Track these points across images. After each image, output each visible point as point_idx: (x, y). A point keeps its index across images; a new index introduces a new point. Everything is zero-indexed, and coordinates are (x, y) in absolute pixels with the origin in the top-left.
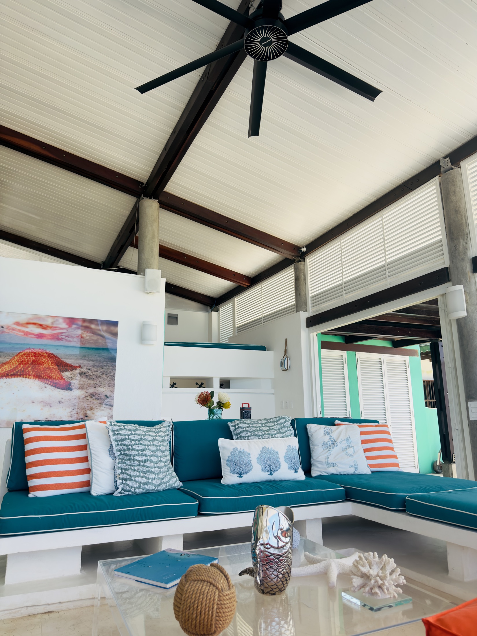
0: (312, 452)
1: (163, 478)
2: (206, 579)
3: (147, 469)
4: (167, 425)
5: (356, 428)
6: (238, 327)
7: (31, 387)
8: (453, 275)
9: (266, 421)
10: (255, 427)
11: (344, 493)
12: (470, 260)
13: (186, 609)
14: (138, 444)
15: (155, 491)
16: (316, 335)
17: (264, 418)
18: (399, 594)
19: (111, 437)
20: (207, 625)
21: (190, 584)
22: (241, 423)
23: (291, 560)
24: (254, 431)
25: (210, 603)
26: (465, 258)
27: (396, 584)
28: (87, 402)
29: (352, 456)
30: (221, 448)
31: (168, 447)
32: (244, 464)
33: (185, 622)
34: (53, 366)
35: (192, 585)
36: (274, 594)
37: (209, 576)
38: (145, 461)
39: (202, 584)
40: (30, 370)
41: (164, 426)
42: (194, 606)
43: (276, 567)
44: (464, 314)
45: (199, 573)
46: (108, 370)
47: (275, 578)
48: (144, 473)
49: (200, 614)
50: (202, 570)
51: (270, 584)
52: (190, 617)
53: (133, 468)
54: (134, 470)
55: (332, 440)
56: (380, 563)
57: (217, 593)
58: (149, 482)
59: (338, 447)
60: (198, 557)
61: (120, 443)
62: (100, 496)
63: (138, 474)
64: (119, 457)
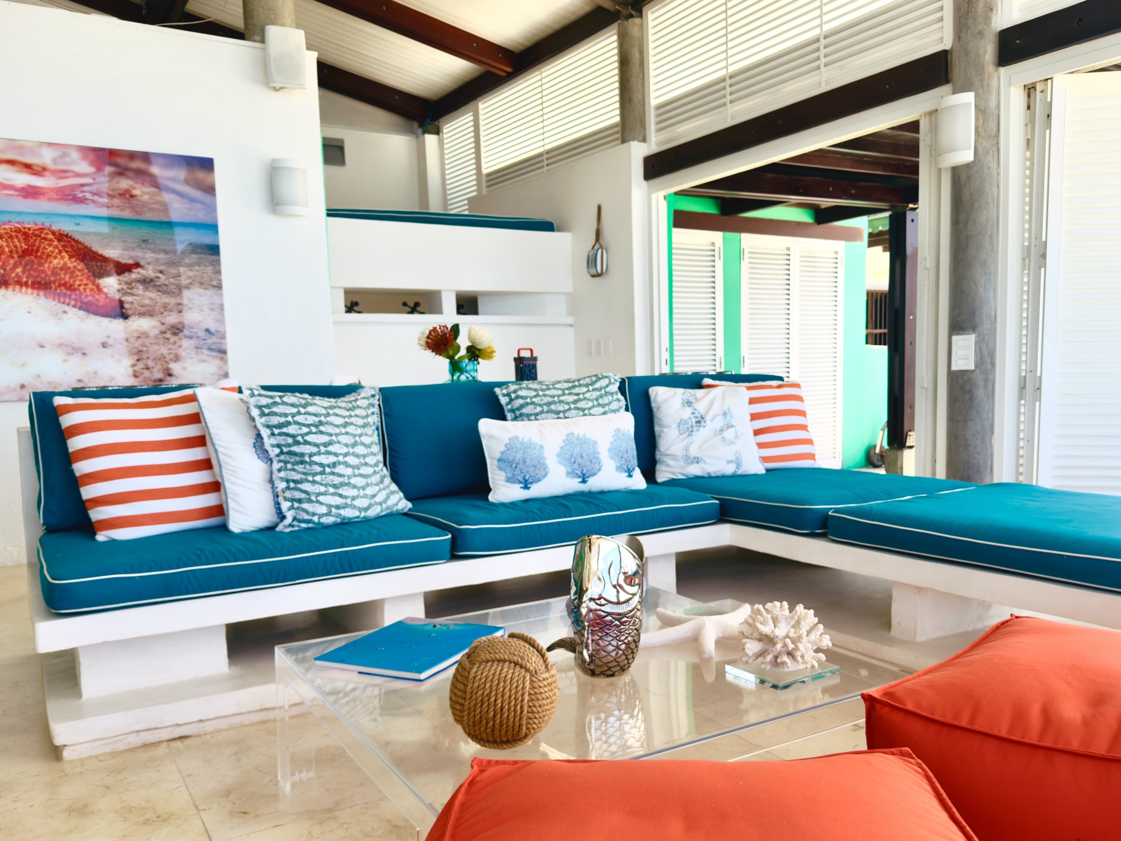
0: (657, 438)
1: (374, 496)
2: (506, 657)
3: (341, 479)
4: (369, 394)
5: (742, 392)
6: (489, 175)
7: (29, 312)
8: (958, 69)
9: (570, 385)
10: (550, 396)
11: (718, 508)
12: (995, 35)
13: (475, 705)
14: (316, 433)
15: (359, 520)
16: (663, 197)
17: (566, 378)
18: (819, 662)
19: (257, 419)
20: (513, 727)
21: (478, 667)
22: (521, 389)
23: (640, 621)
24: (549, 404)
25: (516, 693)
26: (985, 32)
27: (815, 647)
28: (166, 344)
29: (732, 443)
30: (484, 437)
31: (375, 438)
32: (533, 466)
33: (475, 726)
34: (75, 264)
35: (484, 669)
36: (613, 675)
37: (512, 652)
38: (334, 465)
39: (500, 665)
40: (20, 274)
41: (363, 395)
42: (489, 700)
43: (615, 633)
44: (966, 156)
45: (493, 650)
46: (203, 273)
47: (614, 650)
48: (335, 486)
49: (501, 710)
50: (498, 645)
51: (605, 660)
52: (483, 718)
53: (310, 478)
54: (314, 482)
55: (697, 414)
56: (792, 618)
57: (528, 678)
58: (347, 504)
59: (706, 427)
60: (467, 627)
61: (276, 431)
62: (247, 533)
63: (323, 489)
64: (278, 458)
